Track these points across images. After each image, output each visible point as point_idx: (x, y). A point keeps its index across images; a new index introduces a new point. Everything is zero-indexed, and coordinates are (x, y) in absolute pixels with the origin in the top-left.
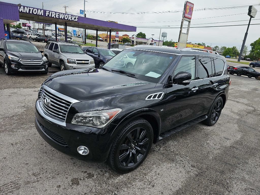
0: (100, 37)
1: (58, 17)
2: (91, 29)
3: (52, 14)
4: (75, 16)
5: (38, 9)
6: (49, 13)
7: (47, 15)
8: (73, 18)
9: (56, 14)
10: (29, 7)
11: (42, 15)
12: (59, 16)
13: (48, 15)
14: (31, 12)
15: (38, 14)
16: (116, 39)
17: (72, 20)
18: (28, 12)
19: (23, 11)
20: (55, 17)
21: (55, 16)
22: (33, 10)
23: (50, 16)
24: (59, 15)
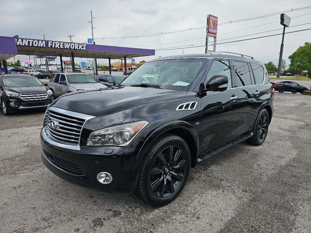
0: (114, 67)
1: (63, 47)
2: (102, 57)
3: (55, 44)
4: (82, 45)
5: (38, 41)
6: (52, 43)
7: (49, 46)
8: (80, 47)
9: (60, 44)
10: (28, 39)
11: (44, 46)
12: (64, 46)
13: (51, 46)
14: (31, 45)
15: (39, 46)
16: (133, 67)
17: (79, 49)
18: (27, 45)
19: (21, 45)
20: (59, 48)
21: (59, 46)
22: (33, 42)
23: (53, 47)
24: (64, 44)
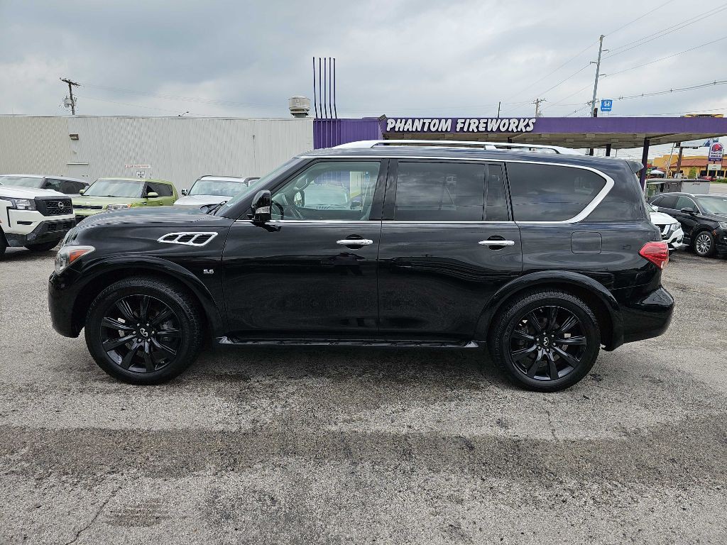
1: (484, 129)
3: (470, 124)
4: (527, 120)
5: (440, 120)
6: (464, 123)
7: (458, 130)
8: (522, 126)
9: (479, 123)
10: (423, 119)
11: (449, 130)
12: (486, 127)
13: (462, 129)
14: (426, 129)
15: (440, 130)
17: (518, 131)
18: (419, 129)
19: (410, 130)
20: (476, 130)
21: (477, 127)
22: (430, 123)
23: (465, 129)
24: (487, 123)
